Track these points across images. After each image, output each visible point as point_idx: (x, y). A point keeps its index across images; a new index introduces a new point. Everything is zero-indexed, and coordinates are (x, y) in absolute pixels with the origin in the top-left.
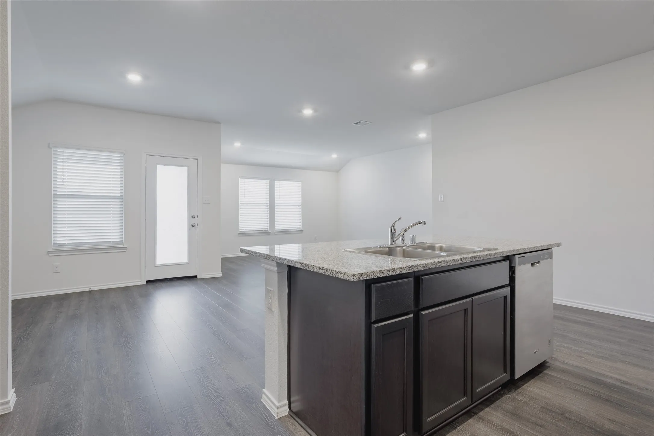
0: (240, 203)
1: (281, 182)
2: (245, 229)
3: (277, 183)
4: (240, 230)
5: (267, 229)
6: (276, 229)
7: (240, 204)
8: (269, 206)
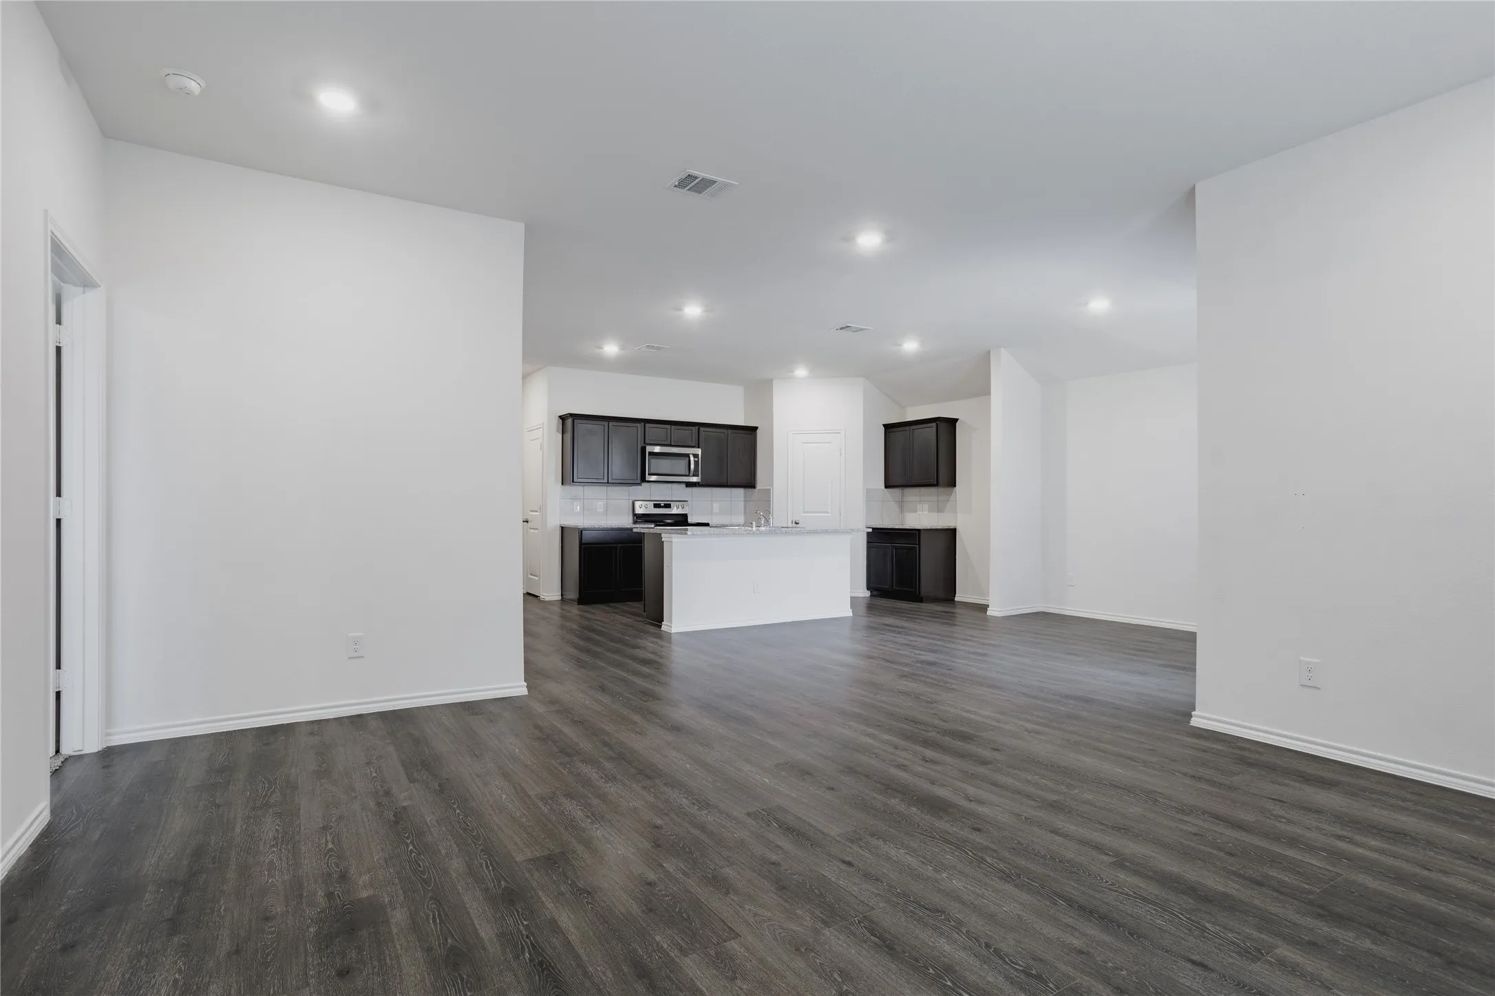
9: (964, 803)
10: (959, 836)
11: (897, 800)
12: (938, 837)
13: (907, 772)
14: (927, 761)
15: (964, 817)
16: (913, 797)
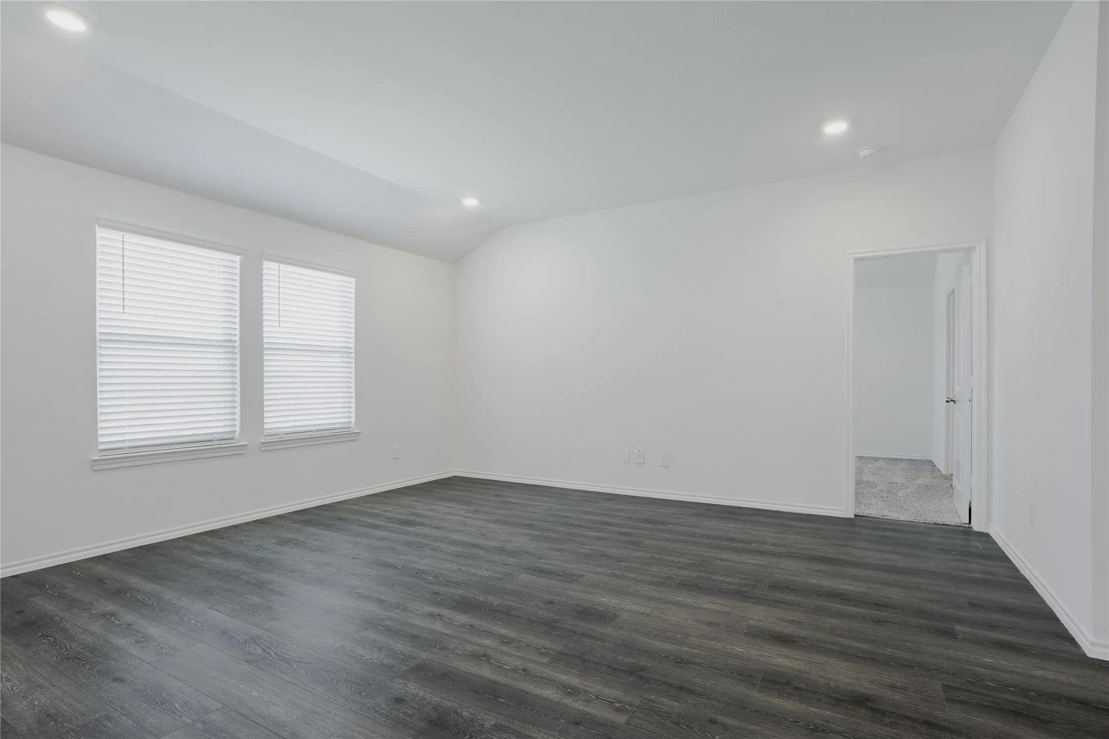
0: (99, 330)
1: (284, 267)
2: (129, 441)
3: (270, 268)
4: (101, 447)
5: (229, 436)
6: (266, 432)
7: (98, 337)
8: (237, 350)
9: (445, 612)
10: (448, 587)
11: (496, 604)
12: (461, 584)
13: (499, 635)
14: (484, 656)
15: (445, 600)
16: (485, 608)
